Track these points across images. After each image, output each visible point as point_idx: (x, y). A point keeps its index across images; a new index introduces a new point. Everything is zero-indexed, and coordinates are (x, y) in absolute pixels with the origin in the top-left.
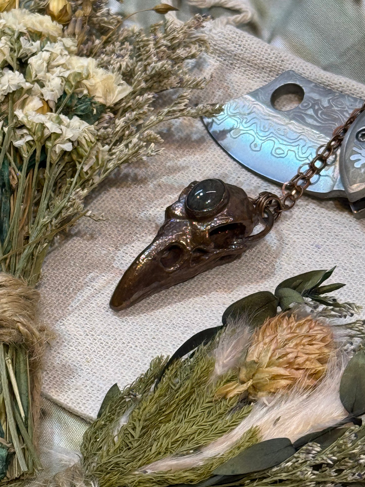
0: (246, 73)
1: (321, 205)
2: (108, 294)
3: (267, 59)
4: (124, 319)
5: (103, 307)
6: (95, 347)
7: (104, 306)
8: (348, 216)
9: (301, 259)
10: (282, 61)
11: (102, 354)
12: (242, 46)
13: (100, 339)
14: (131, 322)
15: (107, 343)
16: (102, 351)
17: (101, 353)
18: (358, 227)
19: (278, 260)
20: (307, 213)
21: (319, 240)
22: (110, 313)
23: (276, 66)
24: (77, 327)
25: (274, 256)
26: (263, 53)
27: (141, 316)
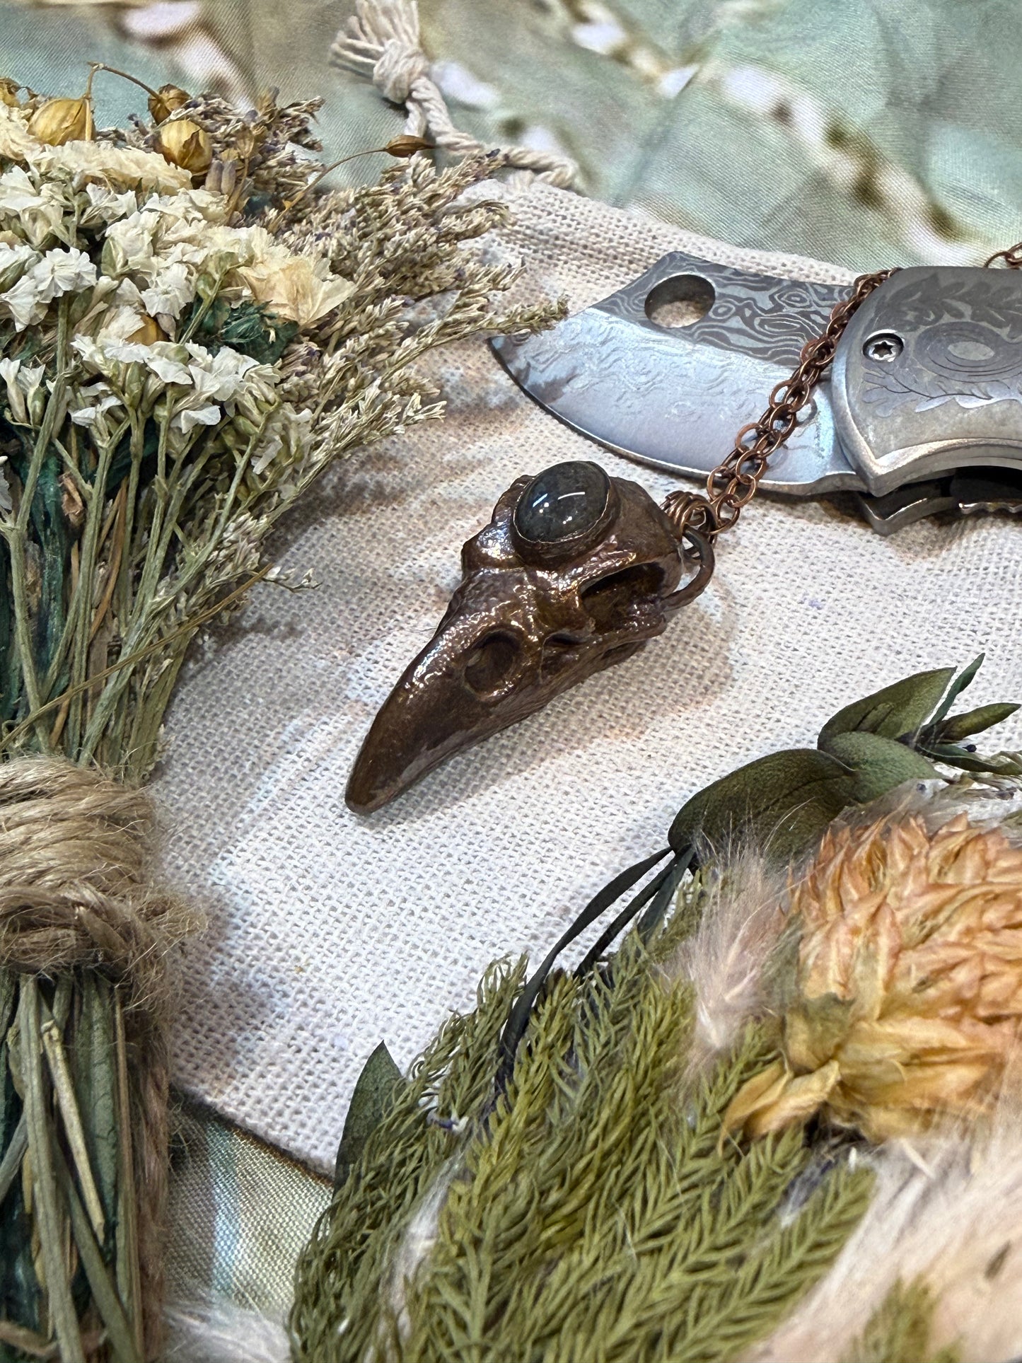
0: (582, 270)
1: (796, 513)
2: (340, 768)
3: (622, 237)
4: (385, 832)
5: (329, 805)
6: (318, 922)
7: (331, 801)
8: (860, 531)
9: (786, 637)
10: (654, 237)
11: (337, 941)
12: (569, 217)
13: (329, 898)
14: (403, 840)
15: (348, 906)
16: (336, 933)
17: (334, 938)
18: (890, 552)
19: (732, 645)
20: (771, 532)
21: (813, 591)
22: (349, 819)
23: (642, 250)
24: (267, 869)
25: (722, 635)
26: (612, 227)
27: (426, 821)
